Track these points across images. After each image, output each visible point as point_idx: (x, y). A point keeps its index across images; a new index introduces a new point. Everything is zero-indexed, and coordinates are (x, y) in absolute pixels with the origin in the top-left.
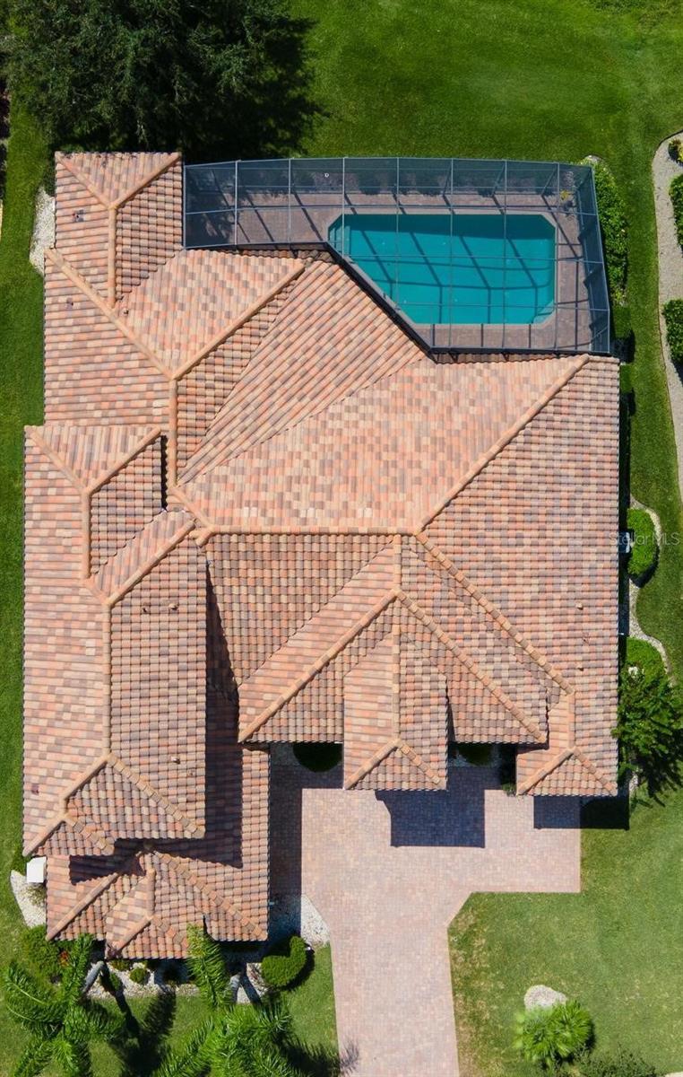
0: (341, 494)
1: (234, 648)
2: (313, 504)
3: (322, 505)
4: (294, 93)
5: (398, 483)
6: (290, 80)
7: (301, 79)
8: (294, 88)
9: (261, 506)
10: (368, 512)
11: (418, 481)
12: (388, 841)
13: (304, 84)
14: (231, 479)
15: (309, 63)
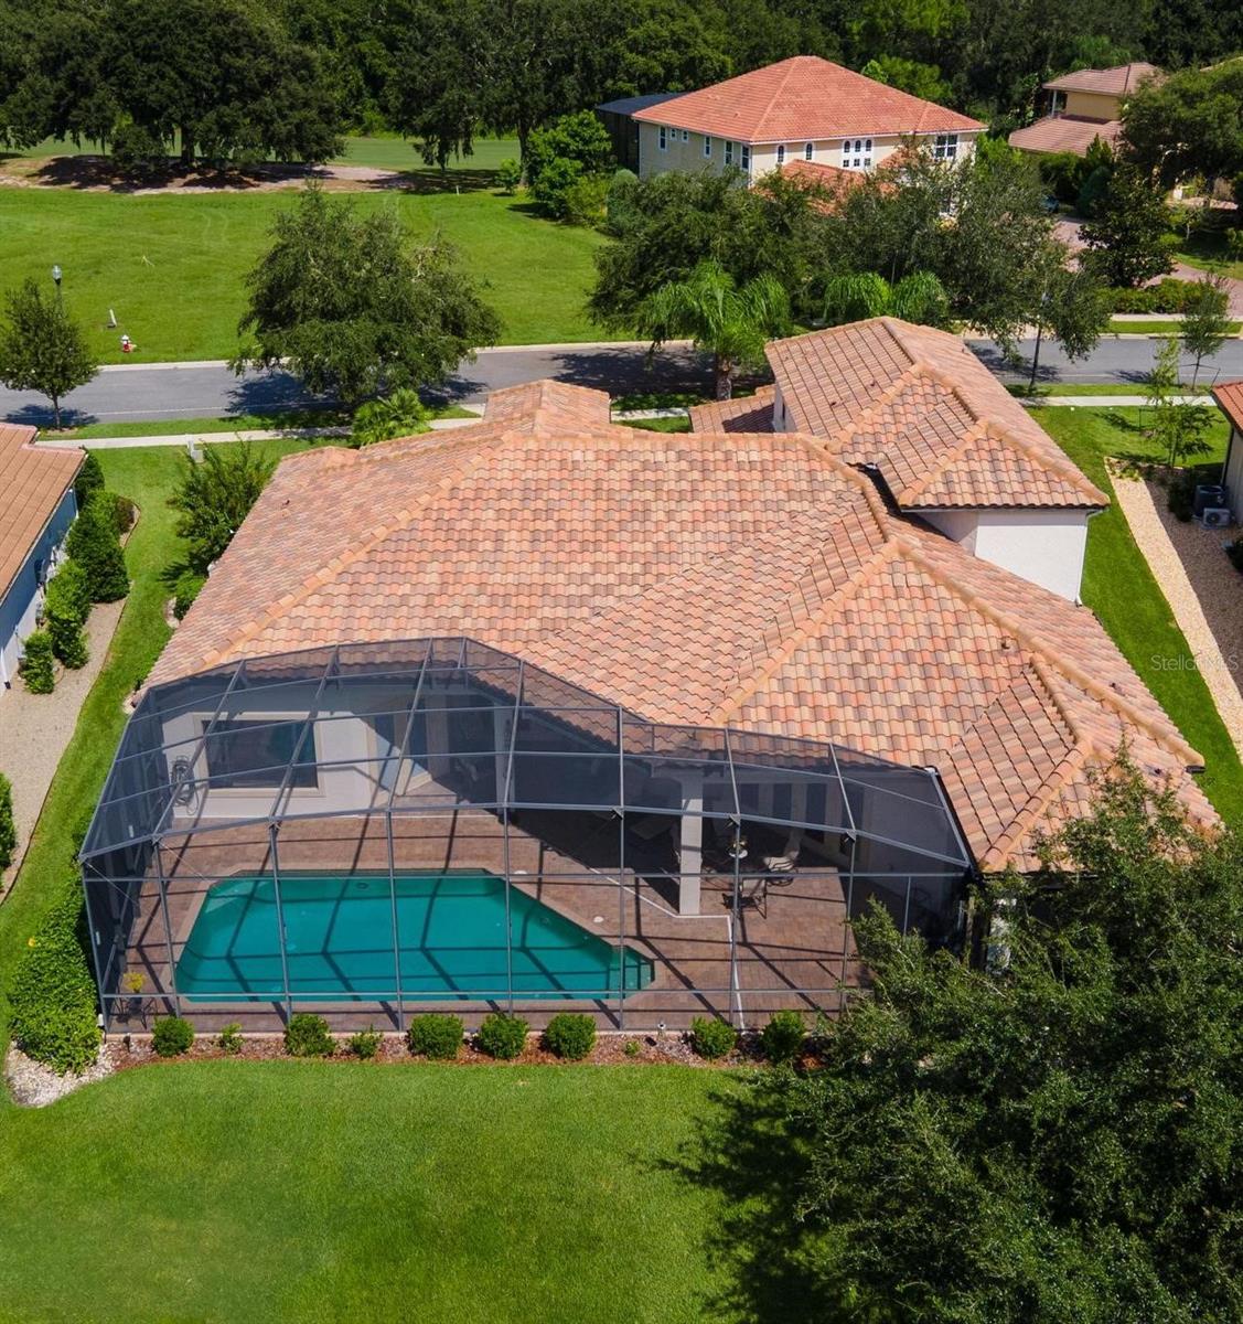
0: (617, 478)
2: (657, 467)
3: (645, 466)
5: (530, 492)
9: (733, 464)
10: (578, 456)
11: (502, 494)
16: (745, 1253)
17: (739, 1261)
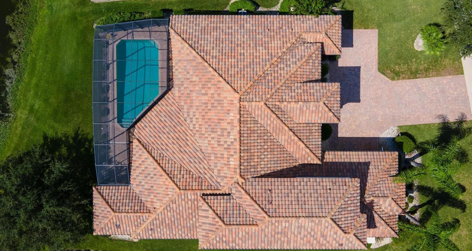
0: (224, 125)
1: (285, 166)
2: (229, 136)
3: (229, 133)
4: (71, 141)
5: (220, 102)
6: (66, 143)
7: (65, 138)
8: (69, 141)
9: (229, 156)
10: (231, 114)
11: (219, 94)
12: (358, 104)
13: (68, 137)
14: (219, 168)
15: (60, 135)
16: (63, 139)
17: (62, 138)
